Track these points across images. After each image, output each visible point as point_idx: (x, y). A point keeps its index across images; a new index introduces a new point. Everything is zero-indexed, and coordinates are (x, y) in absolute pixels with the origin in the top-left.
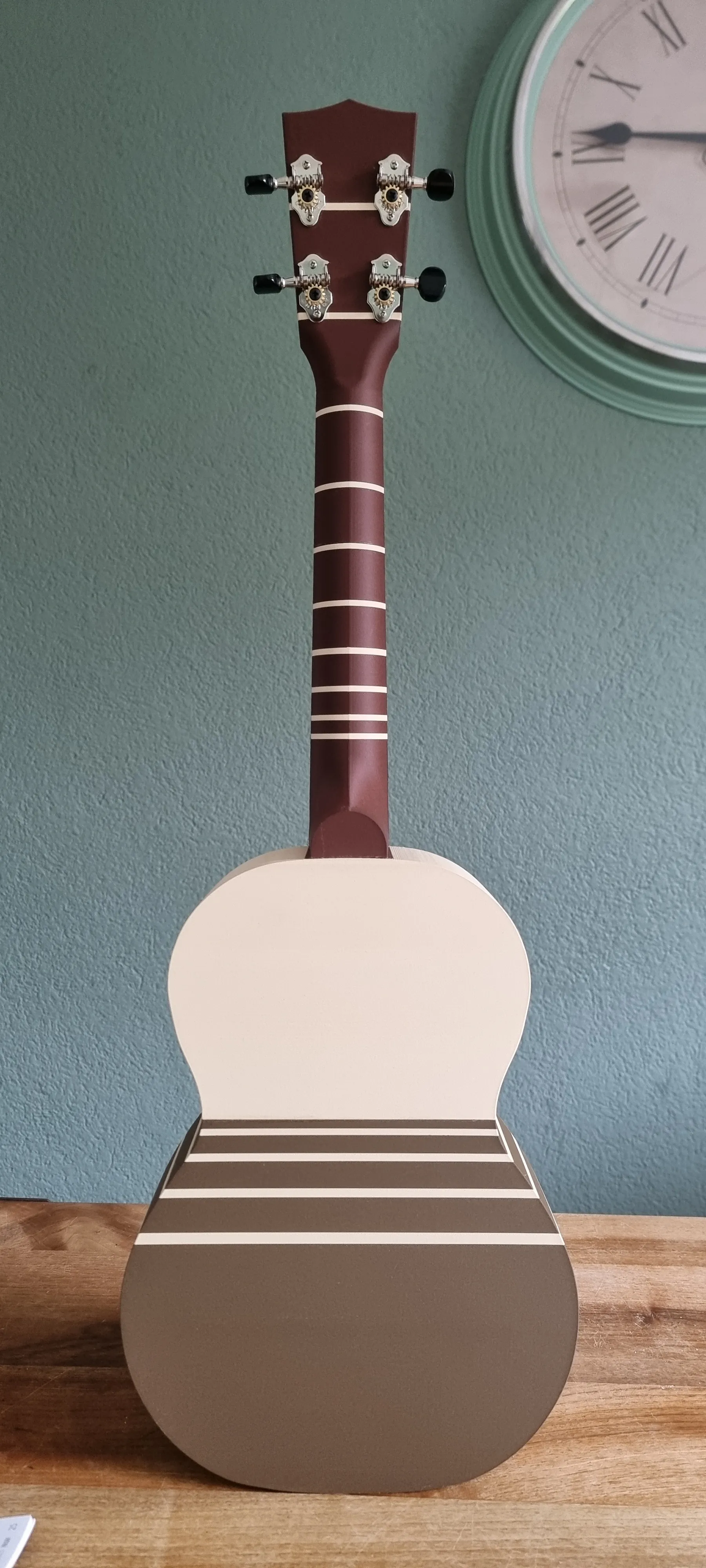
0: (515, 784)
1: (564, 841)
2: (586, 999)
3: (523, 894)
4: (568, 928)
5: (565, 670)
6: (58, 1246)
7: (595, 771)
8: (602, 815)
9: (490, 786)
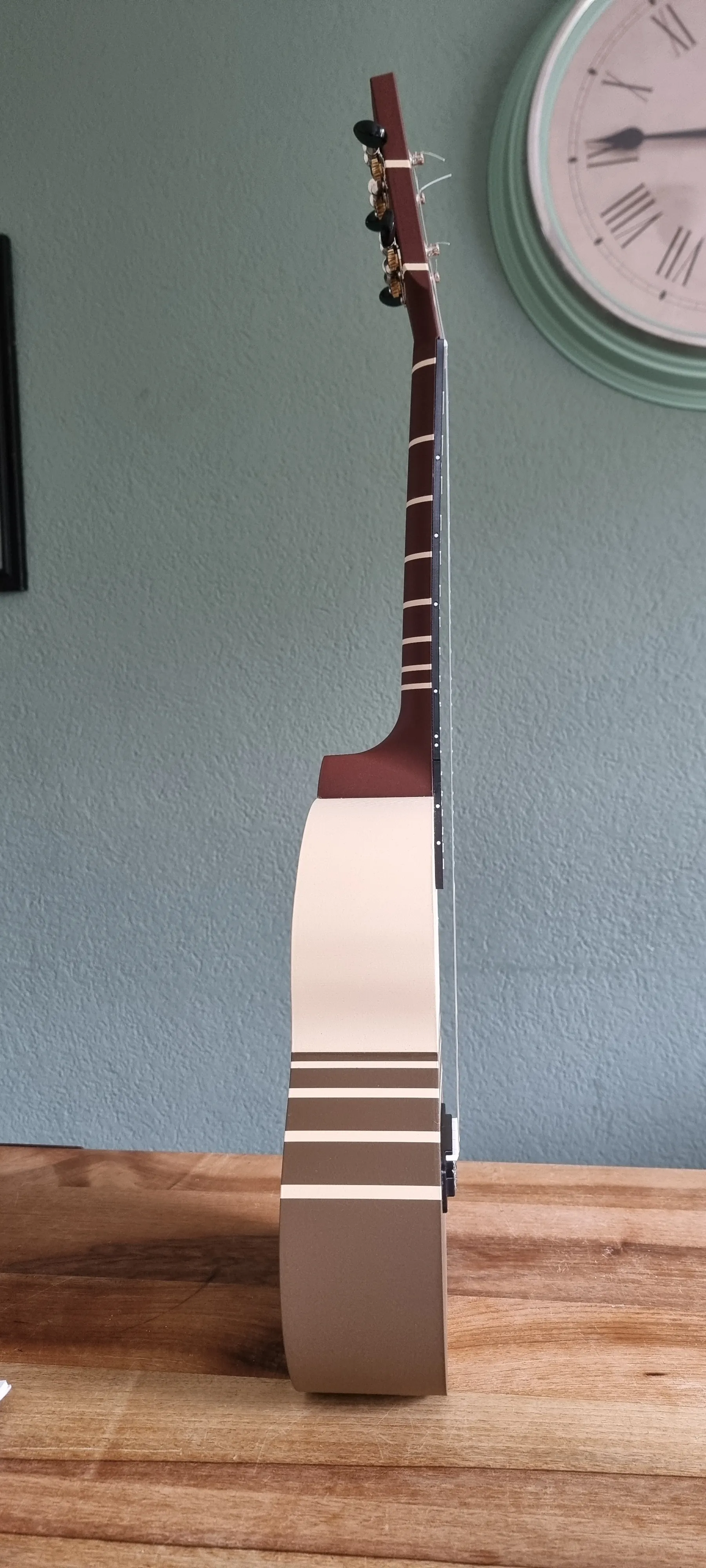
0: (553, 769)
1: (603, 823)
2: (631, 980)
3: (564, 876)
4: (610, 909)
5: (599, 656)
6: (83, 1183)
7: (633, 753)
8: (641, 797)
9: (528, 772)
